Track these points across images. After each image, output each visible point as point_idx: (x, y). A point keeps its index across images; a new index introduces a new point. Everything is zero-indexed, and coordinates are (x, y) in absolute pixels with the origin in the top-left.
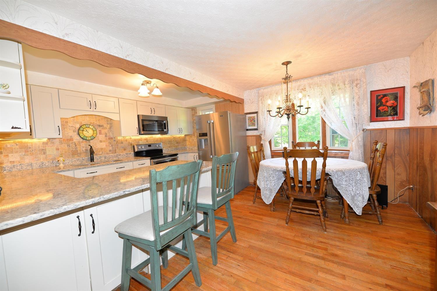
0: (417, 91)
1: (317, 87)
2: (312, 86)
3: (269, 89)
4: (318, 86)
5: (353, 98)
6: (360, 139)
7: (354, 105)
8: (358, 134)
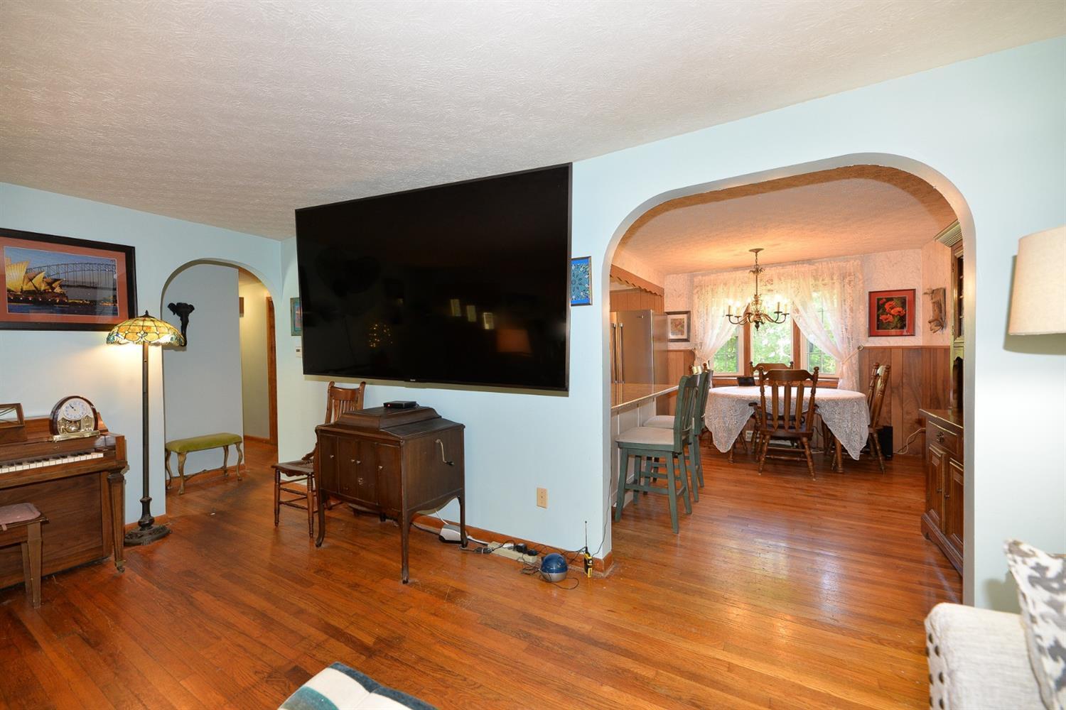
0: (928, 298)
1: (790, 280)
2: (782, 278)
3: (713, 277)
4: (792, 279)
5: (845, 301)
6: (854, 362)
7: (845, 311)
8: (851, 354)
